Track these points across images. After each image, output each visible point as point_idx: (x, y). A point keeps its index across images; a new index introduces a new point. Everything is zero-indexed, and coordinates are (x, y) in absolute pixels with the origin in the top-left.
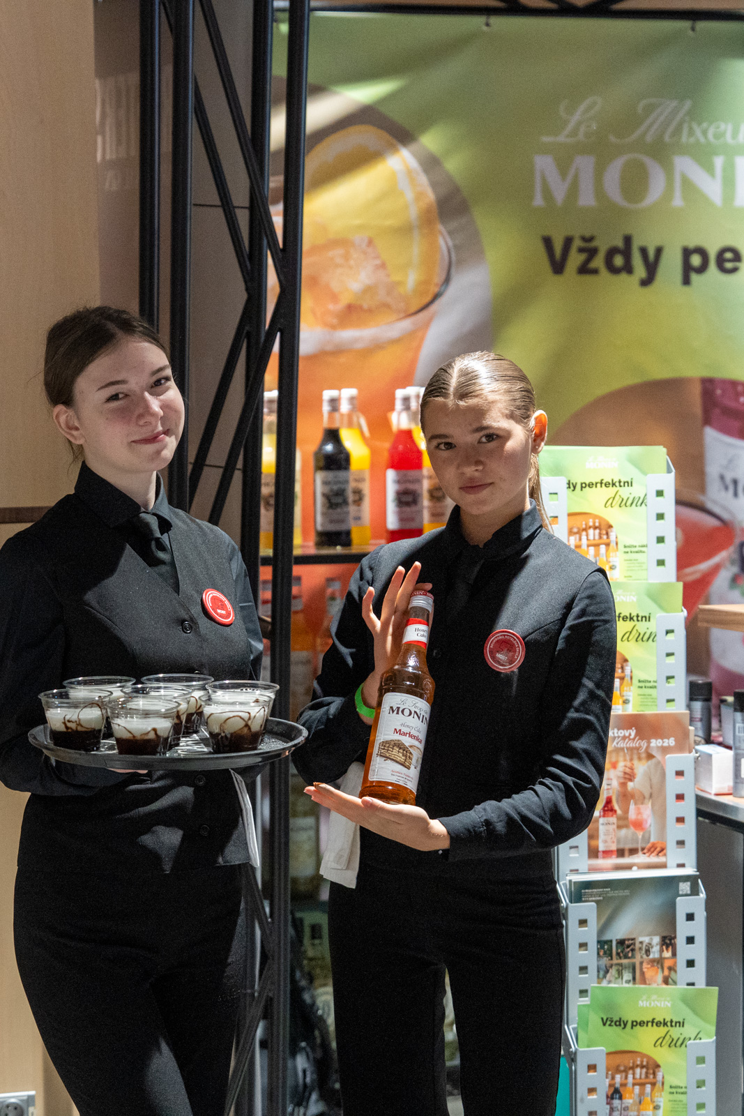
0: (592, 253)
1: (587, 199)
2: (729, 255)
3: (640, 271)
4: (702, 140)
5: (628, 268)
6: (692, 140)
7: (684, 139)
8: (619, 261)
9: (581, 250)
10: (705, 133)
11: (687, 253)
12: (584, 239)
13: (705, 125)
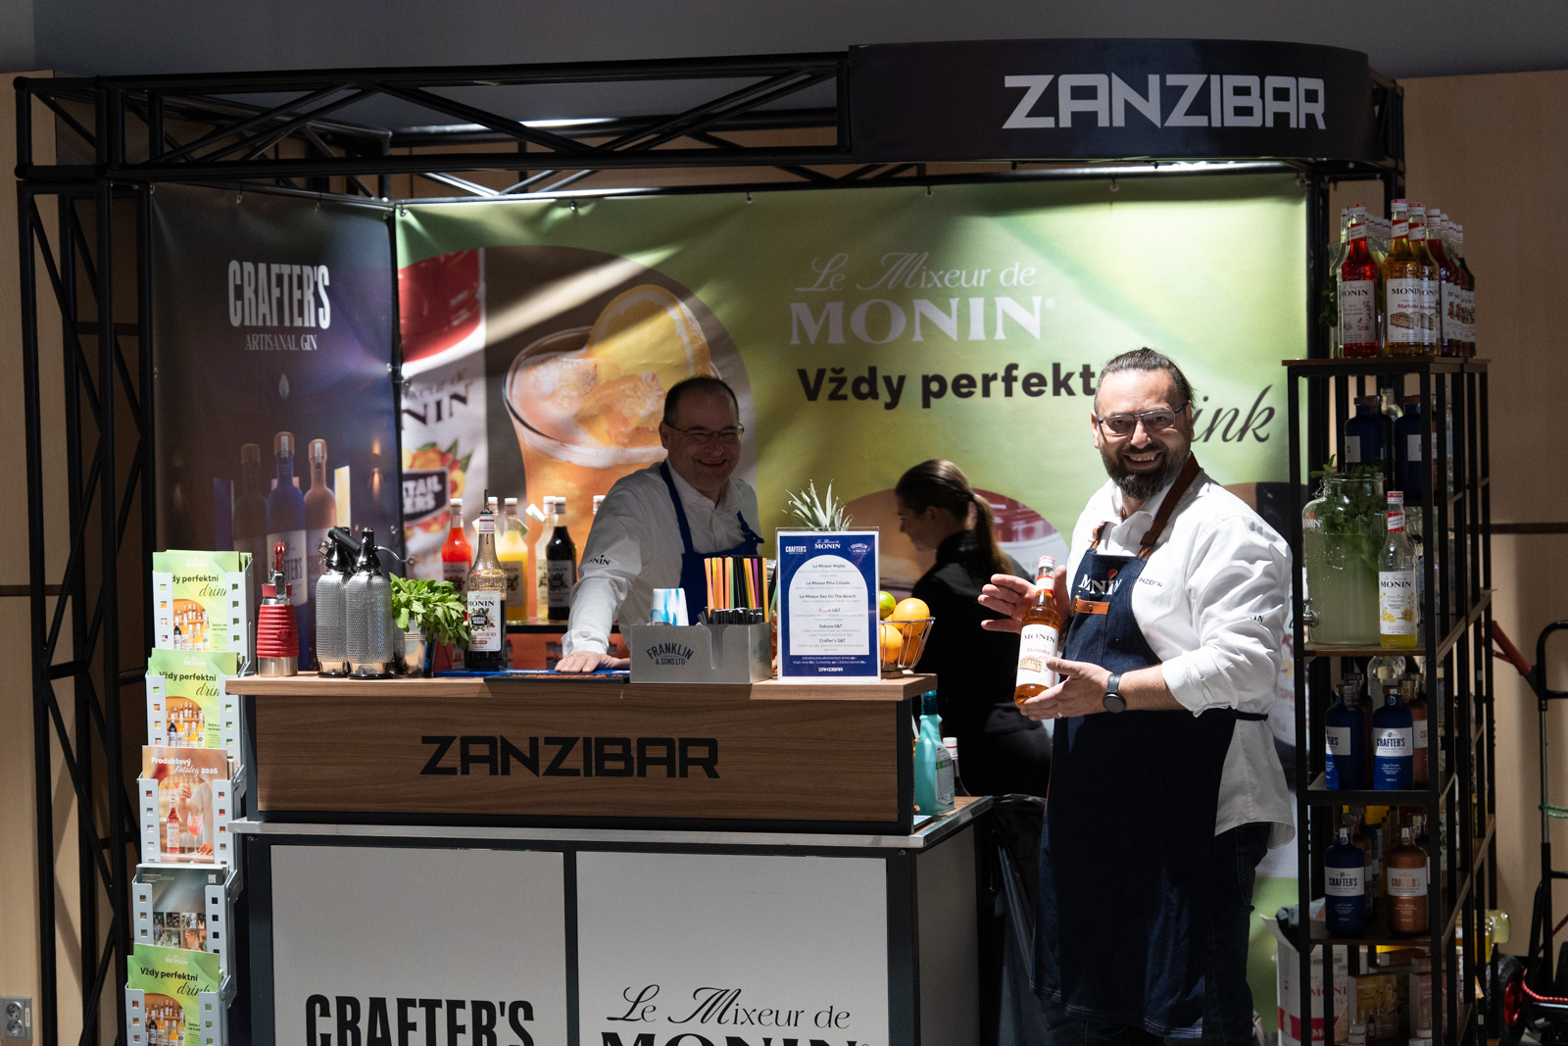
0: (842, 382)
1: (836, 337)
2: (964, 382)
3: (885, 396)
4: (939, 285)
5: (874, 395)
6: (929, 286)
7: (923, 285)
8: (865, 388)
9: (832, 380)
10: (941, 279)
11: (927, 380)
12: (834, 370)
13: (941, 272)
